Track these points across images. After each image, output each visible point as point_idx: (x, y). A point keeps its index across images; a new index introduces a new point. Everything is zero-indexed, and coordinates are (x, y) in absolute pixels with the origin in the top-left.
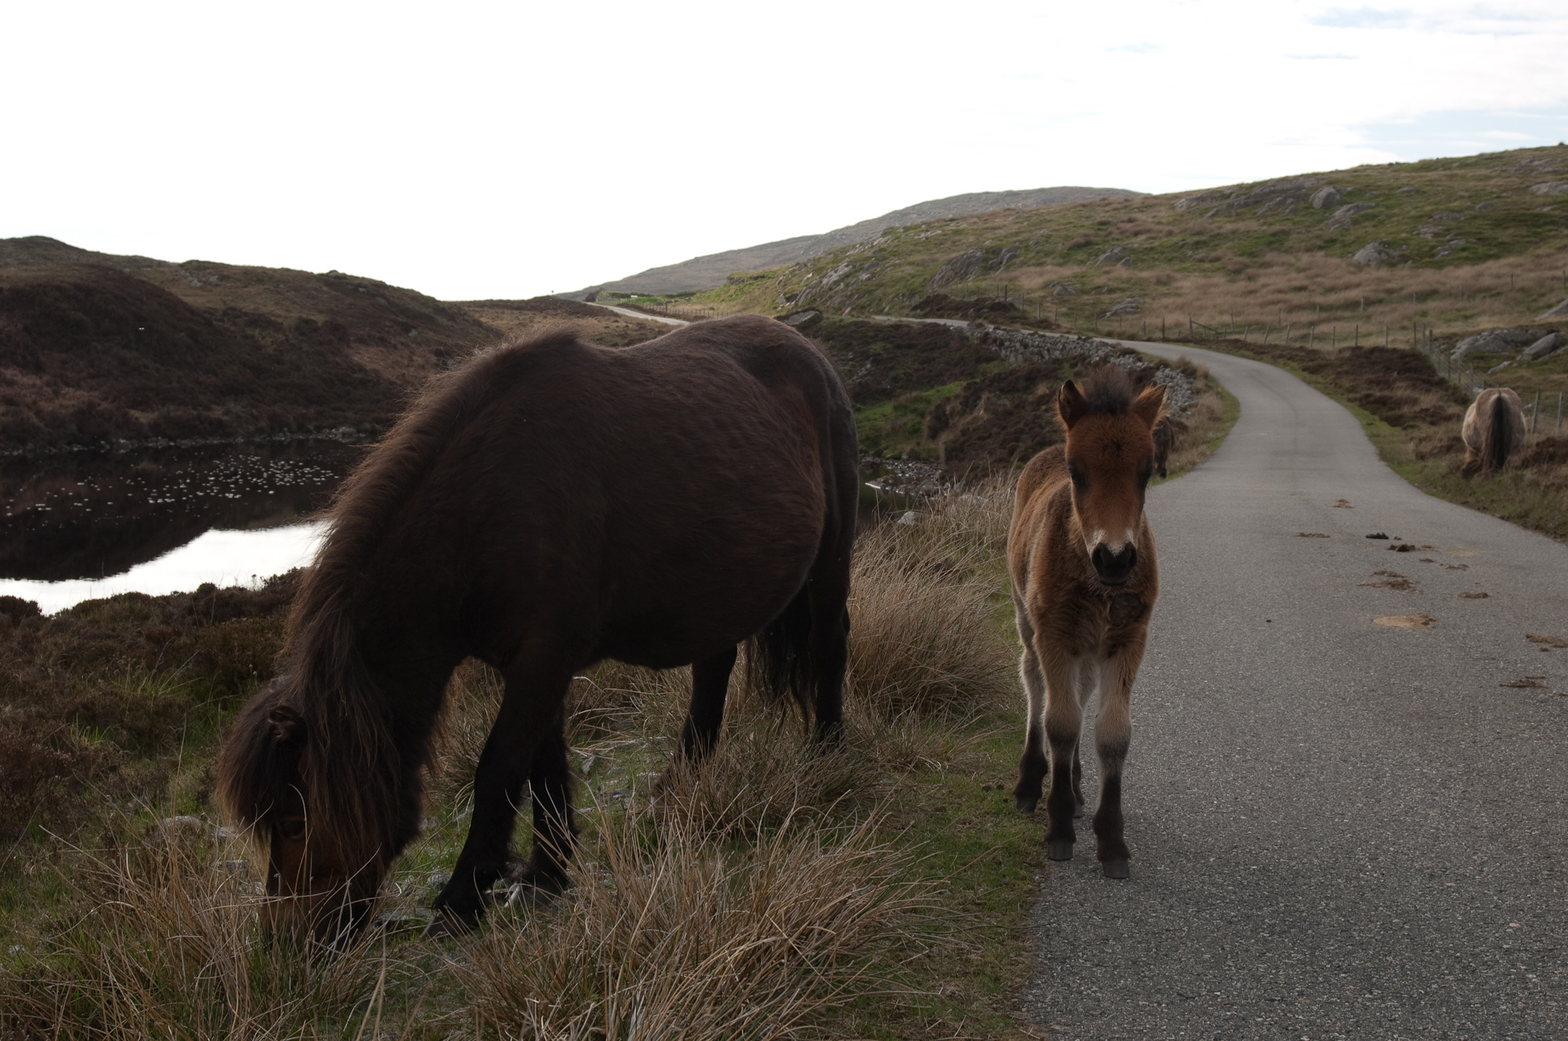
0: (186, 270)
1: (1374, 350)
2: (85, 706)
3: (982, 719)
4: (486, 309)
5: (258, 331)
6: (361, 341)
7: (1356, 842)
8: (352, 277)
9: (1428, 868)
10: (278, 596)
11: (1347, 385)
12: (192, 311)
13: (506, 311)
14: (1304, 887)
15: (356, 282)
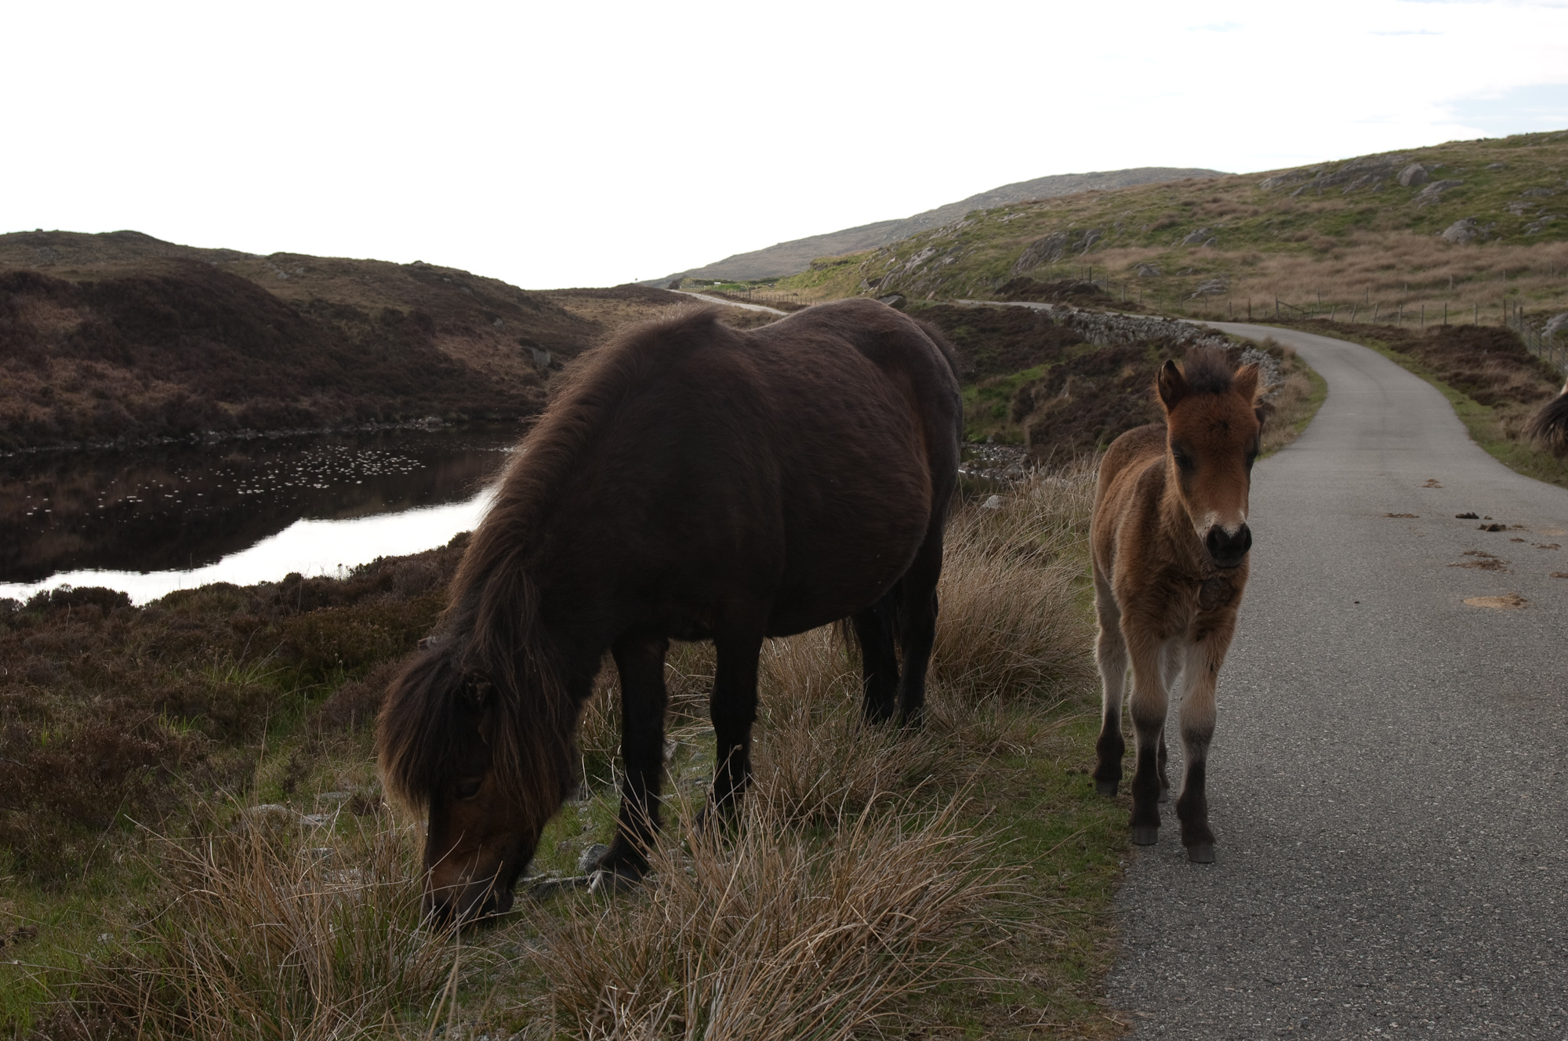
0: (273, 262)
1: (1464, 328)
2: (173, 696)
3: (1067, 703)
4: (570, 297)
5: (344, 322)
6: (447, 331)
7: (1446, 825)
8: (436, 267)
9: (1520, 852)
10: (364, 585)
11: (1436, 364)
12: (279, 303)
13: (589, 299)
14: (1393, 871)
15: (440, 273)
